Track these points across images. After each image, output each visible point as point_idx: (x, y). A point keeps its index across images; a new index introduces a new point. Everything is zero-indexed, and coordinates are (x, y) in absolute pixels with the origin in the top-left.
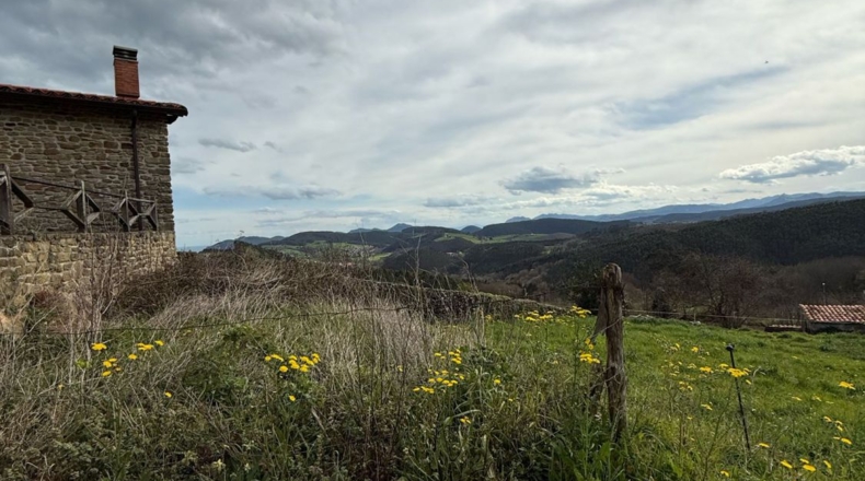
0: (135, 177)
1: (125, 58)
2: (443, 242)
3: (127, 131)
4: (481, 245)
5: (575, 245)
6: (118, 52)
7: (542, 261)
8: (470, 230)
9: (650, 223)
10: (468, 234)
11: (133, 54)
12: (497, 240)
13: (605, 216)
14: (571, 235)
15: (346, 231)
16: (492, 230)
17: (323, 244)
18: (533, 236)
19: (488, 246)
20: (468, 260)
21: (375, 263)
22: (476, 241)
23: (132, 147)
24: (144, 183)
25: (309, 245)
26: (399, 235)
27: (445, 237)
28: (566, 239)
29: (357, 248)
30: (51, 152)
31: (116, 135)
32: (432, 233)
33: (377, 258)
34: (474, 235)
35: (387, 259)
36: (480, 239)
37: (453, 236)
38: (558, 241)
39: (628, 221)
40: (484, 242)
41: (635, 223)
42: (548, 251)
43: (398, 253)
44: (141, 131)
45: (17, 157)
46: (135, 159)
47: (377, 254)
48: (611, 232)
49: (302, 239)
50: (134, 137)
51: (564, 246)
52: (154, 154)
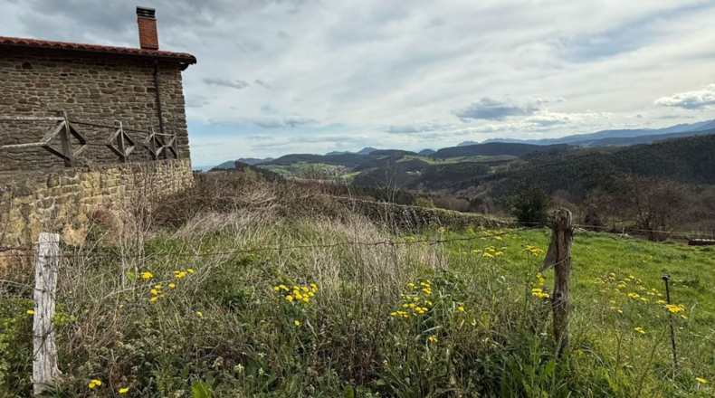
0: (159, 115)
1: (146, 15)
2: (403, 163)
3: (151, 78)
4: (435, 166)
5: (517, 166)
6: (140, 11)
7: (488, 179)
8: (427, 153)
9: (586, 146)
10: (425, 156)
11: (152, 12)
12: (448, 161)
13: (545, 140)
14: (514, 157)
15: (323, 154)
16: (445, 153)
17: (305, 166)
18: (481, 158)
19: (441, 166)
20: (423, 179)
21: (348, 180)
22: (431, 162)
23: (155, 90)
24: (165, 120)
25: (294, 165)
26: (366, 157)
27: (405, 158)
28: (509, 160)
29: (333, 168)
30: (95, 96)
31: (143, 81)
32: (394, 155)
33: (345, 176)
34: (430, 157)
35: (356, 177)
36: (434, 160)
37: (411, 158)
38: (504, 162)
39: (566, 144)
40: (438, 163)
41: (572, 147)
42: (493, 170)
43: (366, 172)
44: (161, 78)
45: (71, 101)
46: (158, 101)
47: (348, 172)
48: (551, 154)
49: (288, 160)
50: (156, 82)
51: (507, 167)
52: (172, 96)
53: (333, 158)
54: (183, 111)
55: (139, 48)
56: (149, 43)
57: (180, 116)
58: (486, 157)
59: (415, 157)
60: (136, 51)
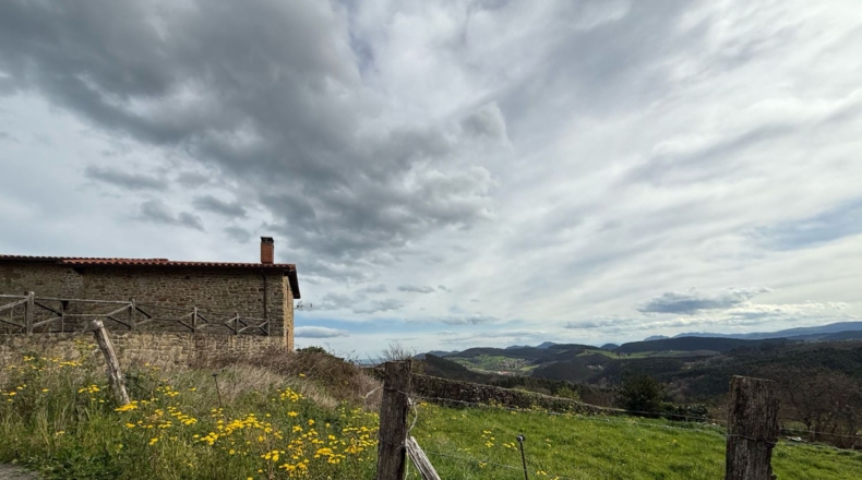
0: (264, 307)
1: (267, 243)
2: (584, 357)
3: (262, 282)
4: (619, 361)
5: (719, 362)
7: (682, 376)
8: (609, 347)
9: (814, 340)
10: (607, 350)
11: (271, 240)
12: (633, 356)
13: (756, 334)
14: (714, 353)
15: (504, 347)
16: (629, 347)
17: (487, 358)
18: (673, 353)
19: (625, 361)
20: (606, 374)
21: (527, 373)
22: (614, 357)
23: (264, 290)
24: (269, 310)
25: (476, 358)
26: (545, 351)
27: (586, 353)
28: (708, 356)
29: (513, 361)
30: (225, 295)
31: (256, 284)
32: (574, 349)
33: (525, 369)
34: (613, 351)
35: (535, 370)
36: (618, 355)
37: (592, 352)
38: (704, 358)
39: (785, 339)
40: (622, 357)
41: (794, 341)
42: (689, 366)
43: (545, 365)
44: (269, 282)
45: (210, 298)
46: (265, 297)
47: (528, 365)
48: (763, 349)
49: (473, 354)
50: (265, 285)
51: (707, 363)
52: (276, 294)
53: (514, 352)
54: (282, 304)
55: (260, 262)
56: (266, 259)
57: (280, 307)
58: (679, 352)
59: (597, 352)
60: (256, 265)
